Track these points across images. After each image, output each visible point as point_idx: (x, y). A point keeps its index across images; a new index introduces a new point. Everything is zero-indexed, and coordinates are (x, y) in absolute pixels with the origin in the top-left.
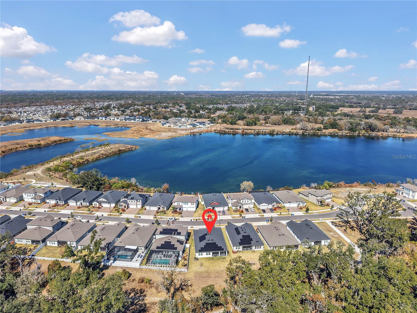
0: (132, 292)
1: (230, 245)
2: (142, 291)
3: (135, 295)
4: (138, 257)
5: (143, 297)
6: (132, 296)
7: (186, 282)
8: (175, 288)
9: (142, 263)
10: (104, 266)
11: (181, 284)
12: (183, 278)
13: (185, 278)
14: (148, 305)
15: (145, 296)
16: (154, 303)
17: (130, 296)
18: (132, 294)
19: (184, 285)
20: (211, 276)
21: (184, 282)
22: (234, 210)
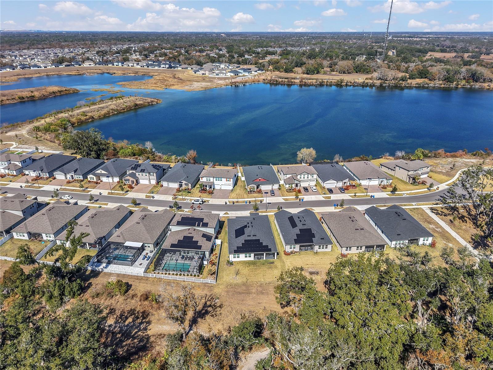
0: (129, 316)
1: (281, 242)
2: (145, 315)
3: (133, 321)
4: (144, 259)
5: (147, 324)
6: (130, 323)
7: (214, 300)
8: (196, 310)
9: (148, 268)
10: (92, 271)
11: (206, 303)
12: (209, 294)
13: (212, 294)
14: (152, 339)
15: (149, 323)
16: (161, 336)
17: (127, 323)
18: (130, 320)
19: (210, 306)
20: (251, 291)
21: (210, 300)
22: (287, 189)
